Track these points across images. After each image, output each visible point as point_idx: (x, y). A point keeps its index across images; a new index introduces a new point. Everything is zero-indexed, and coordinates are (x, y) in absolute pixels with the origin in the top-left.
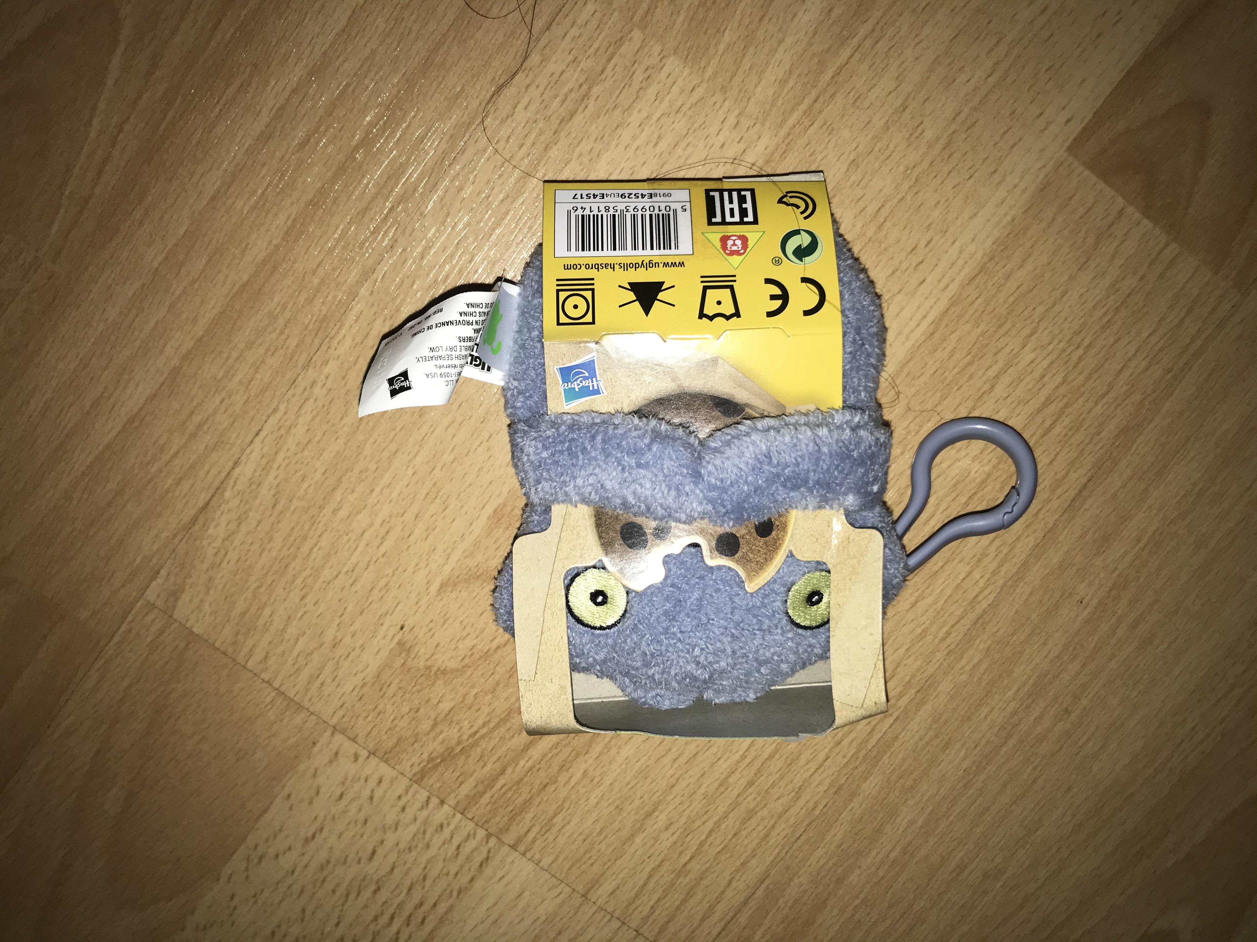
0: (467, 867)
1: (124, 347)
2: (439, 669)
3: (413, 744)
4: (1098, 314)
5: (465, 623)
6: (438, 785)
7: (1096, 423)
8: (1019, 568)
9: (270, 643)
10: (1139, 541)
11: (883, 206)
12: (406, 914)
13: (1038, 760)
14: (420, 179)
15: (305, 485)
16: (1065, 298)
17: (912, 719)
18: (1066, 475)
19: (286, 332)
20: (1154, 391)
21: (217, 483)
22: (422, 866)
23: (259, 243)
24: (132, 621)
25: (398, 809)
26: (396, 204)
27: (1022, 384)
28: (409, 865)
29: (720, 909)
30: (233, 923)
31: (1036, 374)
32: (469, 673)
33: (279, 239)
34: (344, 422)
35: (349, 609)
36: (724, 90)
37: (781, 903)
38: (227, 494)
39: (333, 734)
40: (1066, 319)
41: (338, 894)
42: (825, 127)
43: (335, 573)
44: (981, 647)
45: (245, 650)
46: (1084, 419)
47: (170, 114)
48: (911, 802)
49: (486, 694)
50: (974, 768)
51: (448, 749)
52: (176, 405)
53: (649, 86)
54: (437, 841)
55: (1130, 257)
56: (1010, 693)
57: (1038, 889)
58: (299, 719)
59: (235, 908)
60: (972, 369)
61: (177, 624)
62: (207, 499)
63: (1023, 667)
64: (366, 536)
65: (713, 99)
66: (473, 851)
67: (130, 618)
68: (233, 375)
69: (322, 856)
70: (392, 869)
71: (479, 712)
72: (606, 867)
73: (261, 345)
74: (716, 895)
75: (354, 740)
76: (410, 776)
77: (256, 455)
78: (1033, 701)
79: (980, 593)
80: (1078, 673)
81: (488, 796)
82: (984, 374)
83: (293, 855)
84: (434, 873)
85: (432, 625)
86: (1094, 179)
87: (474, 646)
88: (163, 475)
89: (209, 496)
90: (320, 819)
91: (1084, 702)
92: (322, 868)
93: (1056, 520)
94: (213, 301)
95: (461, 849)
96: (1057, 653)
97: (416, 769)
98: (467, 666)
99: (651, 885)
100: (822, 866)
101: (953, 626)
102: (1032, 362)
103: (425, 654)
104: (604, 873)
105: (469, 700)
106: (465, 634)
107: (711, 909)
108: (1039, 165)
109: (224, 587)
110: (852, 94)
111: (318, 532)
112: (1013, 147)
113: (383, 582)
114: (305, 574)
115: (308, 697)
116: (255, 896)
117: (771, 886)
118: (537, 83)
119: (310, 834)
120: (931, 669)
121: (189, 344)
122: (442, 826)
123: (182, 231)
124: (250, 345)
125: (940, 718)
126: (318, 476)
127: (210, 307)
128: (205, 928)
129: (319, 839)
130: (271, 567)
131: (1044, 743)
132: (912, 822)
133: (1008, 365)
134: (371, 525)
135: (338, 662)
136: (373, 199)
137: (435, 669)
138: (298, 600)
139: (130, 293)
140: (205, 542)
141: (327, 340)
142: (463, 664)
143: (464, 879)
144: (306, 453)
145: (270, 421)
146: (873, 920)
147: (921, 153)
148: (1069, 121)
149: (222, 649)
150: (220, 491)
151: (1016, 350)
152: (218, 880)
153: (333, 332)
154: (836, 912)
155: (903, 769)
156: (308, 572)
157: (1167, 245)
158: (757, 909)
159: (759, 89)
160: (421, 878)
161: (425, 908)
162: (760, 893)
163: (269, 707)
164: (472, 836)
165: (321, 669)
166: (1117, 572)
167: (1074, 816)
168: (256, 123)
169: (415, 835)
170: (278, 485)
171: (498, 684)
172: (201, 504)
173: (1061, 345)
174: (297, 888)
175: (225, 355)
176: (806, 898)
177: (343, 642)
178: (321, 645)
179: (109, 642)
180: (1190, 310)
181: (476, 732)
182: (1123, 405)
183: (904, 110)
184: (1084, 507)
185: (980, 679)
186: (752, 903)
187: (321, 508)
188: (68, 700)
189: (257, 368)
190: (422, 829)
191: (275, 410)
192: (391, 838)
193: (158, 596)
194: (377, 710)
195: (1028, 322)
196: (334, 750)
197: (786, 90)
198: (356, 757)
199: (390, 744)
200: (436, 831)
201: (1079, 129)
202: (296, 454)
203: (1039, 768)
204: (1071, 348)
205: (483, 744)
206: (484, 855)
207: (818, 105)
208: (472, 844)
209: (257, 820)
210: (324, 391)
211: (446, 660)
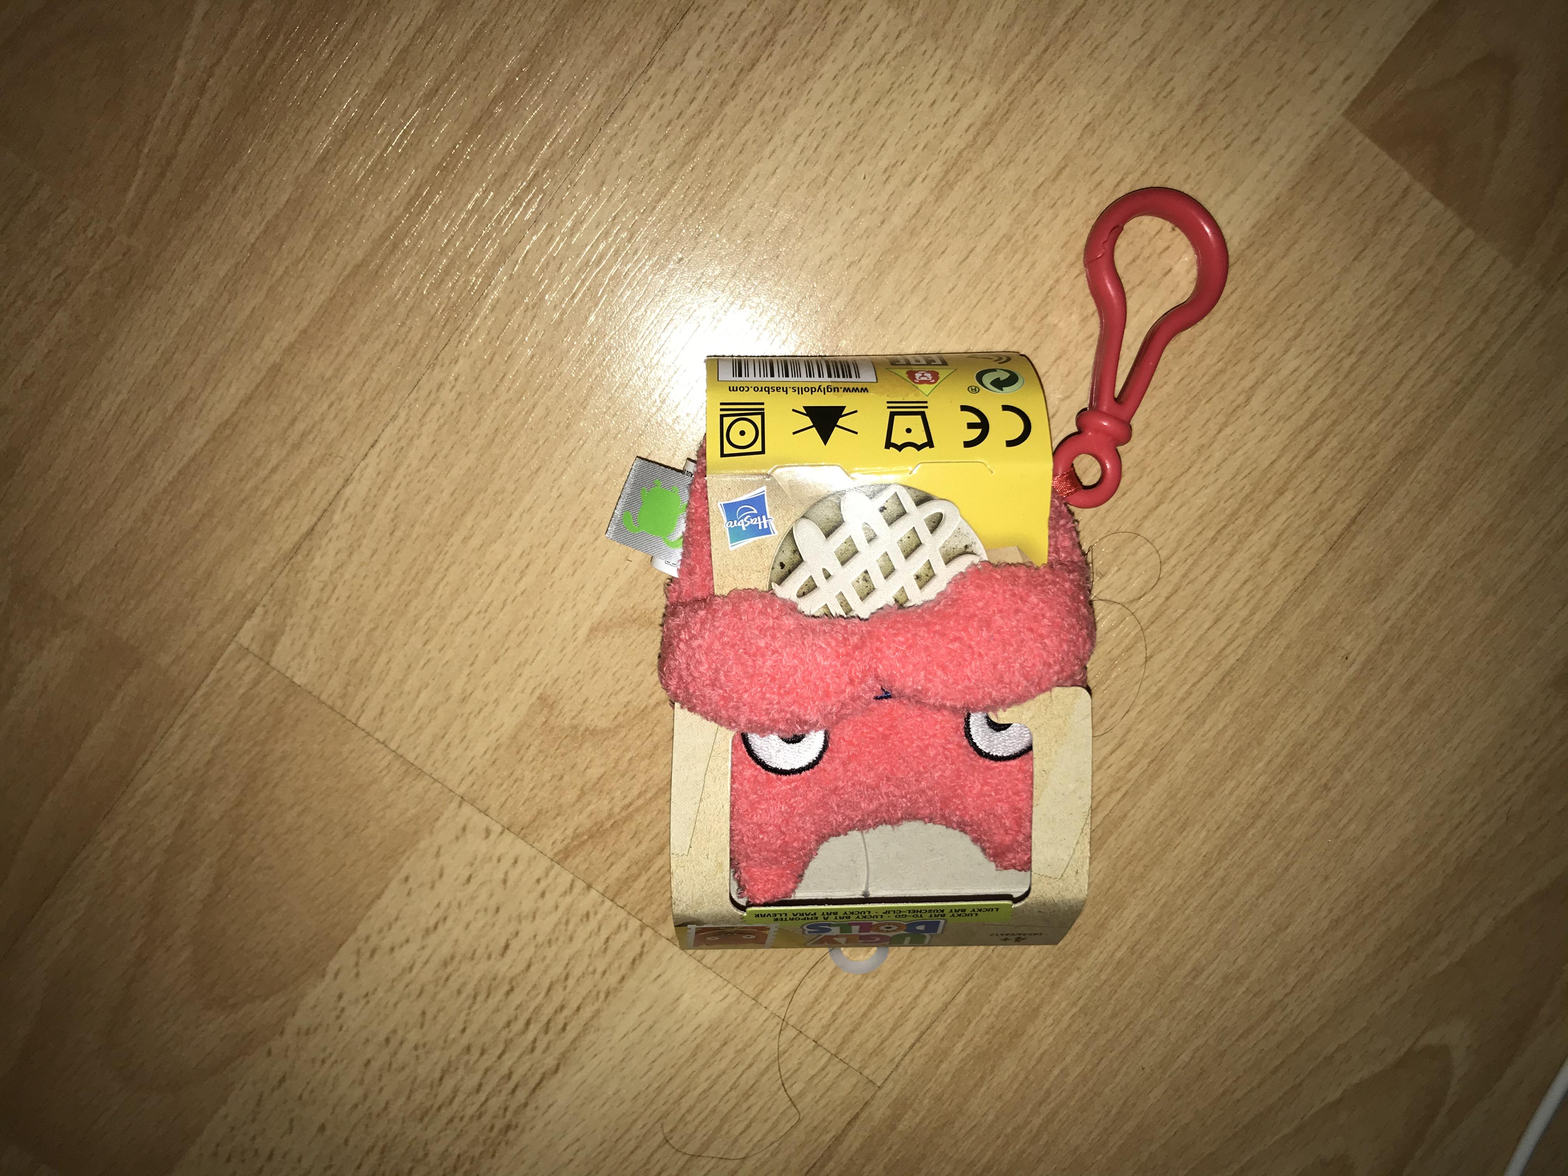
0: (616, 965)
1: (214, 339)
2: (587, 729)
3: (555, 818)
4: (1376, 312)
5: (618, 675)
6: (585, 866)
7: (1369, 445)
8: (1275, 616)
9: (387, 695)
10: (1416, 585)
11: (1122, 179)
12: (544, 1019)
13: (1291, 845)
14: (570, 139)
15: (429, 509)
16: (1337, 293)
17: (1144, 795)
18: (1333, 506)
19: (408, 322)
20: (1439, 408)
21: (324, 504)
22: (566, 962)
23: (377, 215)
24: (222, 668)
25: (536, 894)
26: (541, 170)
27: (1284, 396)
28: (547, 961)
29: (915, 1015)
30: (341, 1028)
31: (1301, 385)
32: (622, 734)
33: (402, 209)
34: (476, 432)
35: (480, 657)
36: (935, 36)
37: (985, 1010)
38: (337, 518)
39: (460, 805)
40: (1337, 319)
41: (464, 995)
42: (1055, 83)
43: (465, 614)
44: (1227, 710)
45: (357, 704)
46: (1355, 440)
47: (271, 55)
48: (1140, 893)
49: (643, 759)
50: (1215, 854)
51: (596, 824)
52: (275, 410)
53: (846, 29)
54: (582, 934)
55: (1416, 244)
56: (1260, 765)
57: (1286, 995)
58: (420, 786)
59: (343, 1010)
60: (1224, 378)
61: (275, 673)
62: (312, 523)
63: (1276, 734)
64: (503, 569)
65: (923, 48)
66: (623, 946)
67: (219, 665)
68: (344, 374)
69: (445, 951)
70: (529, 966)
71: (634, 781)
72: (780, 965)
73: (377, 338)
74: (910, 999)
75: (485, 812)
76: (551, 854)
77: (370, 472)
78: (1288, 774)
79: (1228, 645)
80: (1341, 743)
81: (643, 879)
82: (1238, 383)
83: (410, 949)
84: (577, 972)
85: (580, 676)
86: (1376, 149)
87: (628, 702)
88: (260, 493)
89: (315, 519)
90: (444, 904)
91: (1347, 776)
92: (445, 964)
93: (1320, 560)
94: (321, 285)
95: (610, 942)
96: (1316, 718)
97: (560, 846)
98: (619, 726)
99: (833, 988)
100: (1035, 967)
101: (1194, 685)
102: (1295, 370)
103: (571, 711)
104: (778, 972)
105: (623, 765)
106: (618, 688)
107: (903, 1016)
108: (1310, 132)
109: (332, 628)
110: (1089, 42)
111: (445, 566)
112: (1279, 110)
113: (521, 626)
114: (428, 615)
115: (431, 761)
116: (367, 995)
117: (974, 991)
118: (711, 25)
119: (431, 924)
120: (1167, 736)
121: (292, 337)
122: (587, 915)
123: (284, 198)
124: (364, 339)
125: (1176, 794)
126: (445, 495)
127: (318, 290)
128: (308, 1032)
129: (441, 930)
130: (389, 605)
131: (1299, 826)
132: (1141, 917)
133: (1267, 374)
134: (508, 556)
135: (468, 720)
136: (514, 164)
137: (582, 729)
138: (419, 646)
139: (222, 274)
140: (309, 575)
141: (458, 332)
142: (615, 723)
143: (613, 979)
144: (431, 469)
145: (388, 429)
146: (1093, 1031)
147: (1169, 116)
148: (1347, 78)
149: (330, 703)
150: (326, 514)
151: (1278, 355)
152: (323, 976)
153: (466, 322)
154: (1050, 1021)
155: (1132, 852)
156: (432, 612)
157: (1461, 230)
158: (958, 1017)
159: (978, 36)
160: (563, 977)
161: (567, 1012)
162: (961, 998)
163: (384, 773)
164: (623, 928)
165: (446, 728)
166: (1389, 623)
167: (1330, 911)
168: (373, 68)
169: (556, 925)
170: (396, 509)
171: (656, 747)
172: (305, 528)
173: (1331, 350)
174: (415, 988)
175: (335, 350)
176: (1015, 1003)
177: (473, 695)
178: (447, 700)
179: (194, 693)
180: (1485, 310)
181: (630, 804)
182: (1403, 423)
183: (1150, 64)
184: (1352, 546)
185: (1225, 748)
186: (953, 1010)
187: (449, 535)
188: (147, 761)
189: (374, 366)
190: (564, 920)
191: (394, 418)
192: (527, 929)
193: (253, 639)
194: (513, 777)
195: (1292, 322)
196: (461, 825)
197: (1009, 38)
198: (488, 832)
199: (529, 818)
200: (582, 920)
201: (1360, 89)
202: (419, 471)
203: (1293, 854)
204: (1343, 354)
205: (638, 818)
206: (638, 950)
207: (1047, 56)
208: (624, 936)
209: (369, 907)
210: (453, 394)
211: (595, 718)
